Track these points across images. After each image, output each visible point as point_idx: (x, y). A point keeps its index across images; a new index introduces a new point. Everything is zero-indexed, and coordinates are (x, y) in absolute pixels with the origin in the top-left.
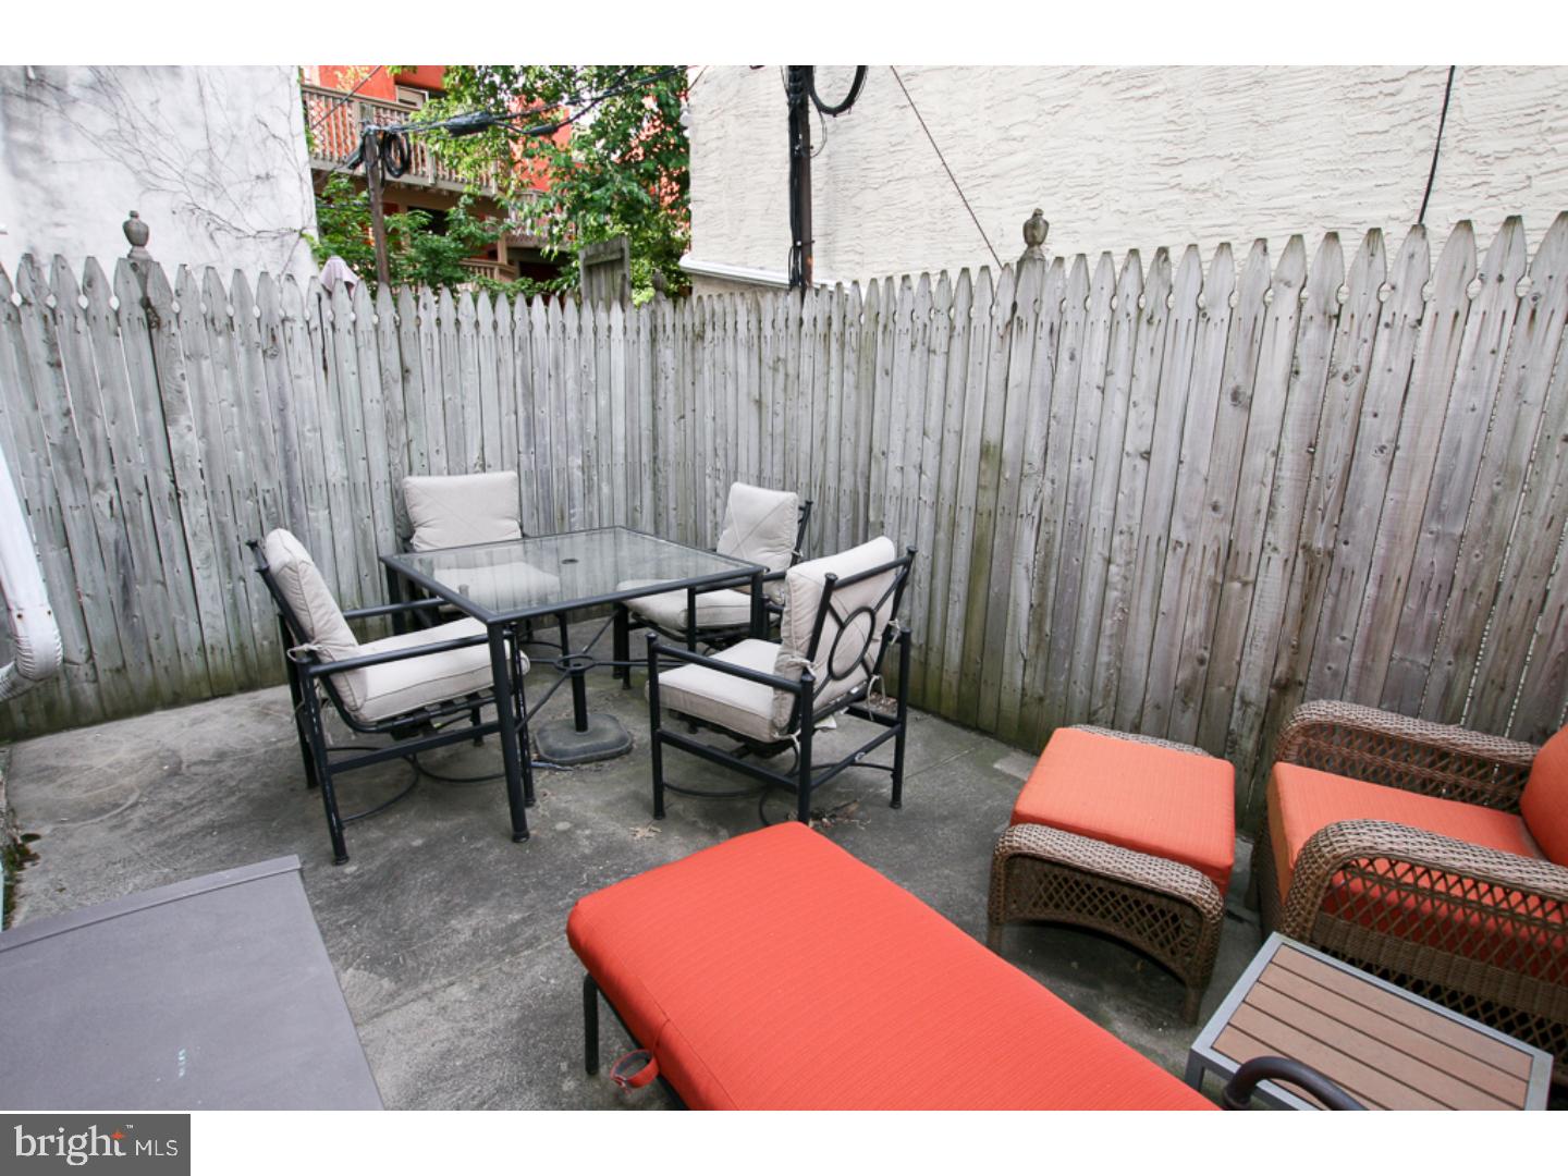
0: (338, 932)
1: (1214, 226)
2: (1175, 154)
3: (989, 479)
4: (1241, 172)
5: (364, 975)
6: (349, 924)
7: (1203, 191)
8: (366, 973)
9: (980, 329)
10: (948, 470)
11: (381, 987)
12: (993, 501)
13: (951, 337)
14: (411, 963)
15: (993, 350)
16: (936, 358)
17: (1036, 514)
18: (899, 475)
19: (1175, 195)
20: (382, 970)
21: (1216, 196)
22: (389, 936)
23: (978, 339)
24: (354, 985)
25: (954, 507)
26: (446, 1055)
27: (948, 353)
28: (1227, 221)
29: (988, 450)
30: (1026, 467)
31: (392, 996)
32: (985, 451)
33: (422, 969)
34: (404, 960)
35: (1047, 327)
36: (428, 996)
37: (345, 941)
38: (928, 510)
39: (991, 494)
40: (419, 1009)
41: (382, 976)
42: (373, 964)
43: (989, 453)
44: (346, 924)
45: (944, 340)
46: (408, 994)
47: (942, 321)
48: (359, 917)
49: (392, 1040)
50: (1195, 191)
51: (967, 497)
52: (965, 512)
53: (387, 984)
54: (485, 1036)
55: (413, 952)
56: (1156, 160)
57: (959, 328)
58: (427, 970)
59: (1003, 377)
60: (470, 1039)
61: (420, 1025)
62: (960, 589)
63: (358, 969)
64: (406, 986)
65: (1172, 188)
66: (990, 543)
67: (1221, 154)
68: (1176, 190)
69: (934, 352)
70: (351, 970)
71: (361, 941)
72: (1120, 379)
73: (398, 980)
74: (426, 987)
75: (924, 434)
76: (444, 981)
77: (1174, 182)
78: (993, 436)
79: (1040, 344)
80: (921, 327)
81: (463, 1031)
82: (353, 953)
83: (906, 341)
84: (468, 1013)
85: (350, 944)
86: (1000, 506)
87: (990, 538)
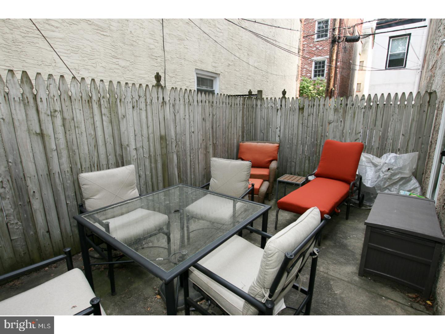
0: (330, 305)
1: (130, 78)
2: (116, 55)
3: (164, 144)
4: (133, 66)
5: (334, 288)
6: (325, 304)
7: (125, 68)
8: (333, 289)
9: (155, 103)
10: (152, 145)
11: (333, 283)
12: (166, 151)
13: (146, 105)
14: (323, 282)
15: (159, 110)
16: (142, 112)
17: (176, 151)
18: (135, 152)
19: (117, 67)
20: (330, 286)
21: (128, 70)
22: (320, 292)
23: (154, 106)
24: (339, 288)
25: (155, 156)
26: (335, 264)
27: (146, 110)
28: (132, 77)
29: (162, 137)
30: (172, 140)
31: (333, 280)
32: (162, 138)
33: (322, 279)
34: (323, 284)
35: (172, 104)
36: (327, 273)
37: (330, 300)
38: (147, 159)
39: (165, 149)
40: (331, 273)
41: (331, 285)
42: (330, 289)
43: (163, 138)
44: (325, 305)
45: (145, 106)
46: (330, 277)
47: (143, 100)
48: (322, 303)
49: (341, 273)
50: (123, 67)
51: (159, 152)
52: (159, 156)
53: (332, 283)
54: (327, 261)
55: (320, 283)
56: (111, 55)
57: (148, 103)
58: (322, 278)
59: (163, 117)
60: (329, 262)
61: (334, 271)
62: (160, 178)
63: (334, 291)
64: (329, 279)
65: (117, 64)
66: (166, 162)
67: (127, 59)
68: (118, 66)
69: (141, 109)
70: (336, 292)
71: (327, 297)
72: (187, 117)
73: (329, 281)
74: (325, 275)
75: (142, 136)
76: (321, 273)
77: (117, 63)
78: (163, 133)
79: (171, 108)
80: (135, 101)
81: (329, 264)
82: (331, 296)
83: (130, 106)
84: (324, 265)
85: (330, 298)
86: (168, 151)
87: (166, 161)
